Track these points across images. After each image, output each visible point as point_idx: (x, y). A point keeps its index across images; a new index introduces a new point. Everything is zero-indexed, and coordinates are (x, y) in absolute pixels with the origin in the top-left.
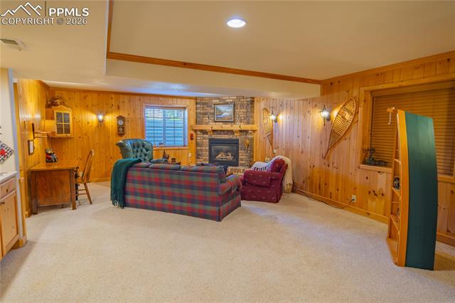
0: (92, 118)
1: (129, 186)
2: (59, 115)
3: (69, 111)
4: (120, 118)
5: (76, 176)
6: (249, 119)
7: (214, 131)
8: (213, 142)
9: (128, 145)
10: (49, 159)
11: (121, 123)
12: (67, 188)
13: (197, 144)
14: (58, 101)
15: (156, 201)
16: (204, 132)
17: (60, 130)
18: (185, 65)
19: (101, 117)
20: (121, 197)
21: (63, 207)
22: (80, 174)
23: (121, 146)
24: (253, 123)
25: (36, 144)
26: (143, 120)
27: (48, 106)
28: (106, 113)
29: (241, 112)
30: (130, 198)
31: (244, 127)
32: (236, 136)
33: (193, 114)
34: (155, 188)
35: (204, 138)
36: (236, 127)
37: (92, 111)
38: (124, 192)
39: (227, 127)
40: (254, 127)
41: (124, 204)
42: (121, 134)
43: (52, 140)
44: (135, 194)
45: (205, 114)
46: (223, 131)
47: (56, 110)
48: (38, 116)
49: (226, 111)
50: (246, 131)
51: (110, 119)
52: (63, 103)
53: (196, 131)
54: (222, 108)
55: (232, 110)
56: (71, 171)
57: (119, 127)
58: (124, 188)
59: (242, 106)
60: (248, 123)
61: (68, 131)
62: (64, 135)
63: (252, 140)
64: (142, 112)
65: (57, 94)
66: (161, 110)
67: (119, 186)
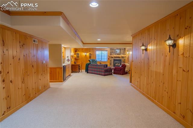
0: (84, 54)
1: (89, 68)
2: (77, 54)
3: (79, 53)
4: (90, 54)
5: (79, 67)
6: (124, 53)
7: (115, 57)
8: (114, 60)
9: (91, 60)
10: (75, 63)
11: (90, 55)
12: (78, 69)
13: (110, 61)
14: (77, 51)
15: (93, 72)
16: (112, 57)
17: (77, 57)
18: (98, 44)
19: (86, 54)
20: (87, 71)
21: (77, 72)
22: (80, 66)
23: (89, 60)
24: (125, 55)
25: (73, 60)
26: (96, 54)
27: (75, 52)
28: (87, 53)
29: (122, 51)
30: (89, 71)
31: (123, 56)
32: (121, 58)
33: (109, 52)
34: (93, 69)
35: (112, 59)
36: (120, 56)
37: (84, 52)
38: (88, 70)
39: (118, 56)
40: (125, 56)
41: (88, 73)
42: (90, 58)
43: (76, 59)
44: (90, 70)
45: (113, 52)
46: (117, 57)
47: (77, 53)
48: (73, 54)
49: (118, 51)
50: (123, 57)
51: (88, 54)
52: (78, 51)
53: (110, 57)
54: (117, 50)
55: (119, 51)
56: (78, 65)
57: (90, 56)
58: (88, 69)
59: (122, 49)
60: (124, 55)
61: (79, 57)
62: (78, 58)
63: (125, 59)
64: (95, 52)
65: (77, 49)
66: (101, 51)
67: (87, 69)
